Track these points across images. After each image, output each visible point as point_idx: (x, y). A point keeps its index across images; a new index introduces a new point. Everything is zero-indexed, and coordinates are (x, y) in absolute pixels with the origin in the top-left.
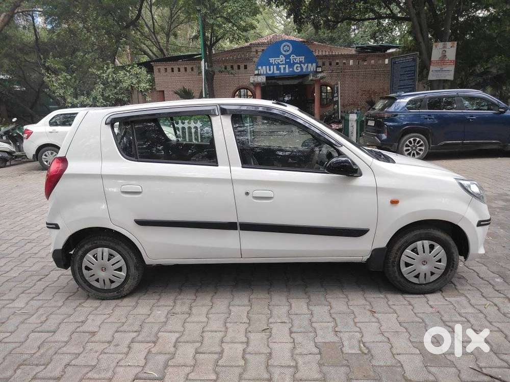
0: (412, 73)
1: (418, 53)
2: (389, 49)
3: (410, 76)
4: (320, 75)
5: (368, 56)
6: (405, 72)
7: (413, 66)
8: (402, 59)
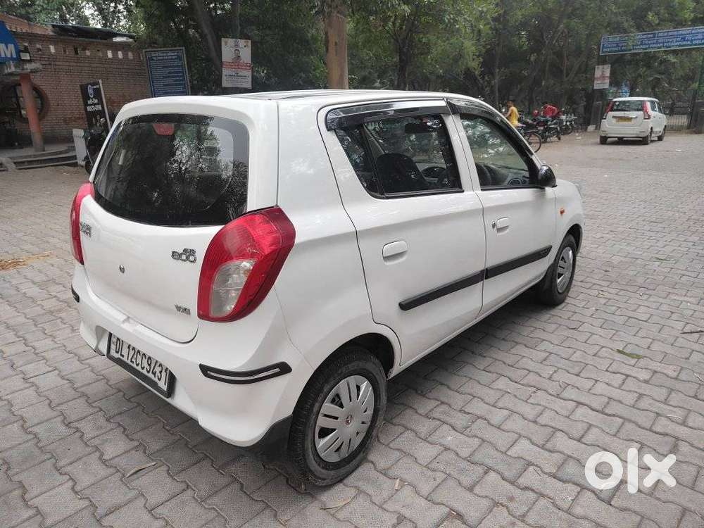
0: (181, 76)
1: (184, 48)
2: (116, 37)
3: (176, 81)
4: (29, 67)
5: (91, 43)
6: (169, 73)
7: (180, 66)
8: (162, 55)
